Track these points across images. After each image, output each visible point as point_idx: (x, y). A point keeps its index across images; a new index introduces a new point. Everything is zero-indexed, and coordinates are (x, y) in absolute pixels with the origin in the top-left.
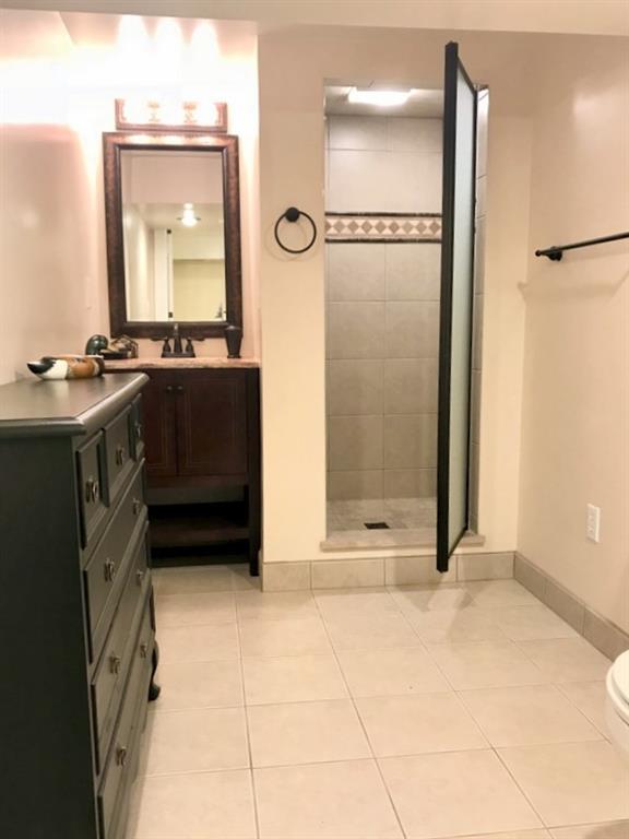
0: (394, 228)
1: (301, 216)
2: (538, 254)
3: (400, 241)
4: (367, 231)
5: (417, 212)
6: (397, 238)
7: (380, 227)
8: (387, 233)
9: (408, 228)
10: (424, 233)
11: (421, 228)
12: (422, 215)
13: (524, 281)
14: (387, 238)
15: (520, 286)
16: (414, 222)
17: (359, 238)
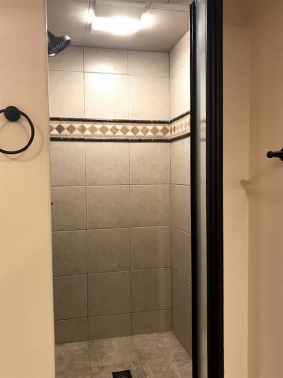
0: (135, 131)
1: (22, 117)
2: (270, 155)
3: (140, 141)
4: (114, 133)
5: (152, 119)
6: (138, 138)
7: (125, 131)
8: (130, 134)
9: (146, 131)
10: (157, 135)
11: (155, 131)
12: (155, 122)
13: (247, 178)
14: (130, 138)
15: (244, 183)
16: (150, 127)
17: (109, 138)
